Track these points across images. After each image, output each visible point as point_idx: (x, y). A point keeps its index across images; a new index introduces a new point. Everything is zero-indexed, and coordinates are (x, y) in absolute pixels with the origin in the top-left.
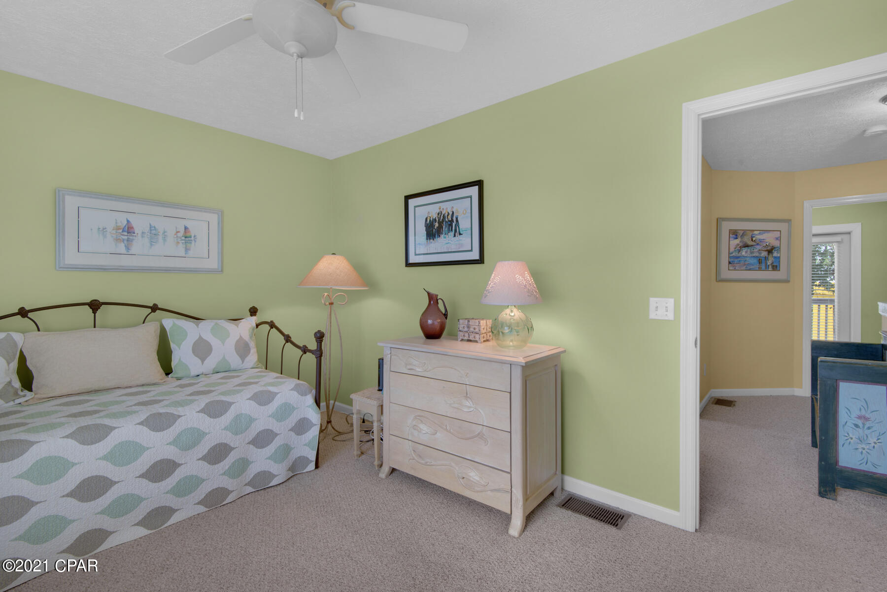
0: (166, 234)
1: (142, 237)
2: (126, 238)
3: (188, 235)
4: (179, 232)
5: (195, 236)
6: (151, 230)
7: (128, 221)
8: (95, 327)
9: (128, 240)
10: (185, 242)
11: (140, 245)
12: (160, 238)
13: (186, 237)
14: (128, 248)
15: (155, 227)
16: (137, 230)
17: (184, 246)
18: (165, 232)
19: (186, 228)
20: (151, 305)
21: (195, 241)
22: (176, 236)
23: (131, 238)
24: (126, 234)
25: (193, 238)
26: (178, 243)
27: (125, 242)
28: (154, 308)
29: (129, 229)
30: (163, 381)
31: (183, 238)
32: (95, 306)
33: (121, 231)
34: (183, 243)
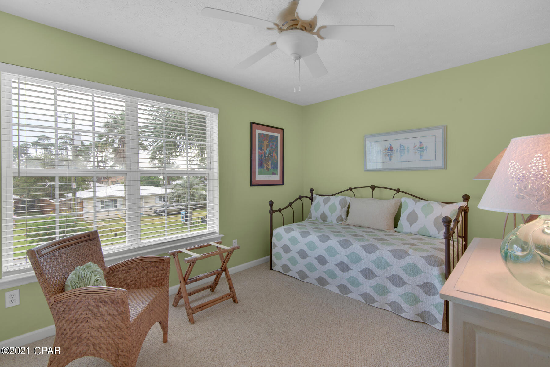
0: (409, 148)
1: (397, 152)
2: (389, 153)
3: (422, 147)
4: (416, 146)
5: (426, 147)
6: (401, 147)
7: (390, 145)
8: (373, 198)
9: (390, 155)
10: (420, 152)
11: (396, 156)
12: (406, 151)
13: (420, 149)
14: (390, 159)
15: (403, 145)
16: (395, 149)
17: (419, 154)
18: (408, 147)
19: (420, 143)
20: (396, 189)
21: (426, 150)
22: (414, 149)
23: (392, 153)
24: (389, 151)
25: (425, 148)
26: (415, 153)
27: (389, 156)
28: (398, 191)
29: (391, 149)
30: (389, 230)
31: (419, 149)
32: (373, 188)
33: (387, 150)
34: (418, 152)
